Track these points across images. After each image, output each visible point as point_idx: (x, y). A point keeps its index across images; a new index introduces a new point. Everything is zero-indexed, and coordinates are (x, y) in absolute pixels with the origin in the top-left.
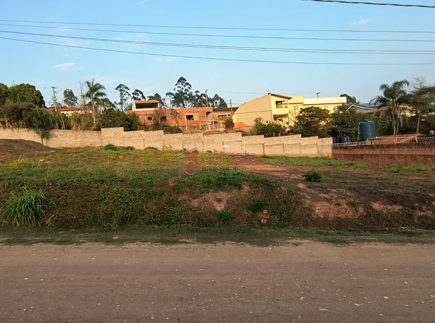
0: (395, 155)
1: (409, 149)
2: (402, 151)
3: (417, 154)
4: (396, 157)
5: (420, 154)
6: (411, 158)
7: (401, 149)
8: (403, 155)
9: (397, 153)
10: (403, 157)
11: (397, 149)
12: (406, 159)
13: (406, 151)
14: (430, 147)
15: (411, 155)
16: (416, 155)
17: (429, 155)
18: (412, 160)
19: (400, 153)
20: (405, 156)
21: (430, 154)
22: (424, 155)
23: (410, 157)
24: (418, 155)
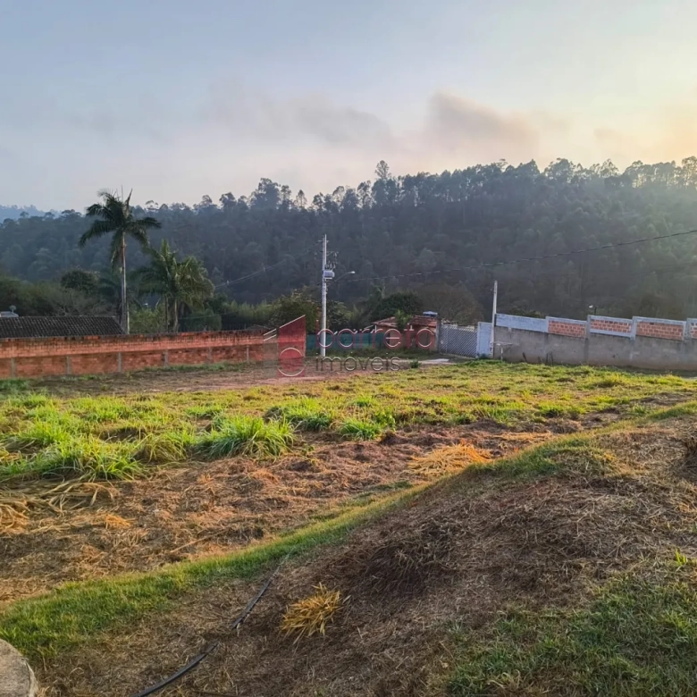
0: (10, 359)
1: (50, 347)
2: (28, 351)
3: (69, 353)
4: (12, 361)
5: (74, 353)
6: (53, 361)
7: (26, 348)
8: (32, 358)
9: (15, 355)
10: (31, 361)
11: (14, 348)
12: (39, 363)
13: (41, 351)
14: (96, 343)
15: (54, 357)
16: (65, 356)
17: (96, 354)
18: (53, 364)
19: (22, 355)
20: (38, 359)
21: (96, 351)
22: (82, 355)
23: (50, 359)
24: (70, 356)
